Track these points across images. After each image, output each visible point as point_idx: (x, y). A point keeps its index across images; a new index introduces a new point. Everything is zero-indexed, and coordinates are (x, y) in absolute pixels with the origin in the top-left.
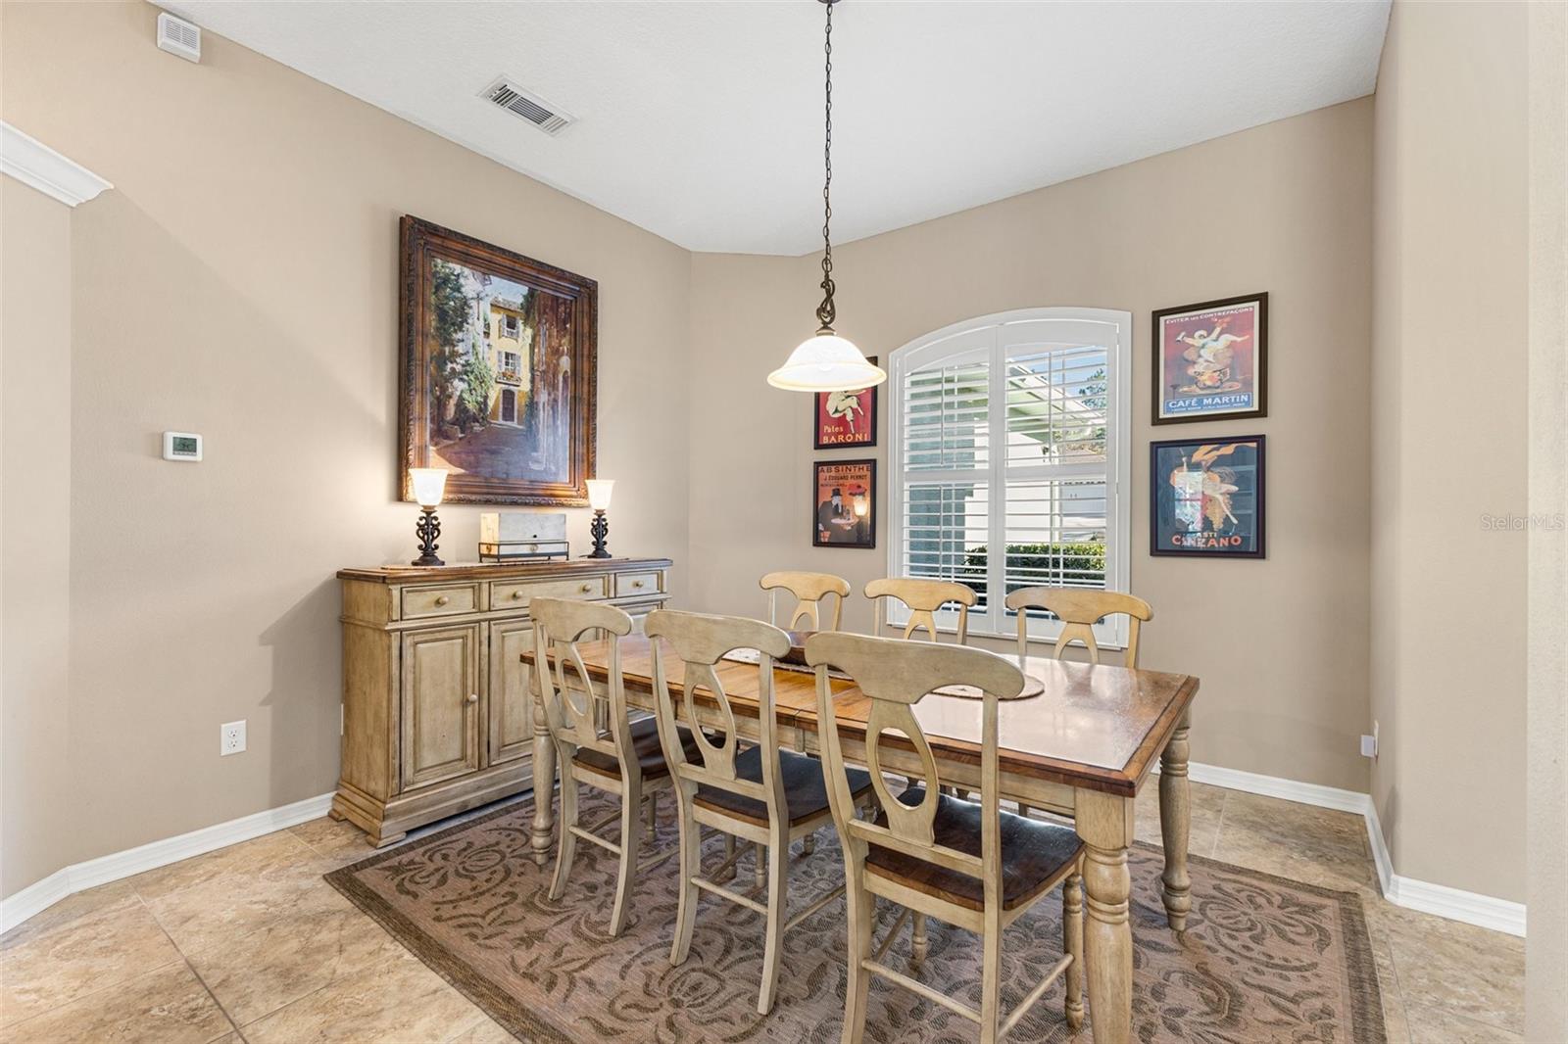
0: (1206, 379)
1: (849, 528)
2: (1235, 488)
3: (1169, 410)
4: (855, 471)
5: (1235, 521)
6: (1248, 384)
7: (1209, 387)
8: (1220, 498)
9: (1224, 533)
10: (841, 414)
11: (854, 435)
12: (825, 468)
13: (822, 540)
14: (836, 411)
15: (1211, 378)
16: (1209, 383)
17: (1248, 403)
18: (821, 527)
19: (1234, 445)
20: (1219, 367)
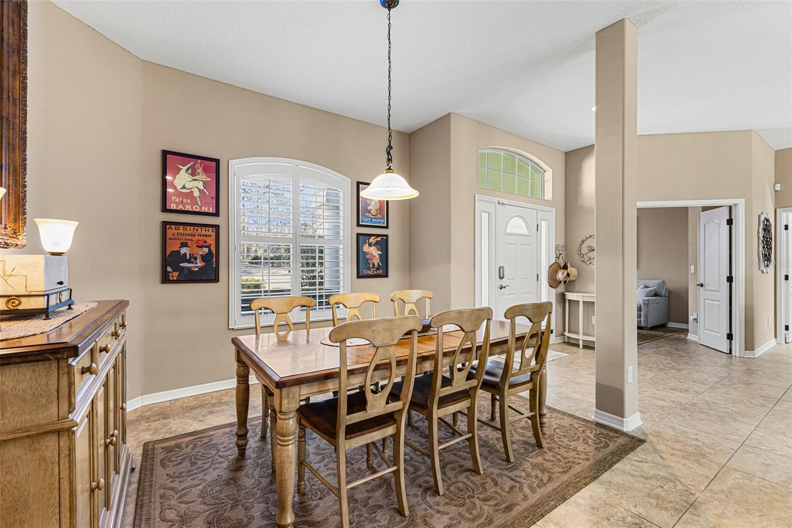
0: (373, 212)
1: (197, 269)
2: (381, 253)
3: (362, 222)
4: (203, 231)
5: (381, 264)
6: (384, 216)
7: (374, 215)
8: (377, 256)
9: (378, 269)
10: (189, 191)
11: (201, 207)
12: (173, 227)
13: (171, 278)
14: (184, 187)
15: (374, 212)
16: (374, 214)
17: (384, 223)
18: (169, 269)
19: (380, 237)
20: (376, 209)
